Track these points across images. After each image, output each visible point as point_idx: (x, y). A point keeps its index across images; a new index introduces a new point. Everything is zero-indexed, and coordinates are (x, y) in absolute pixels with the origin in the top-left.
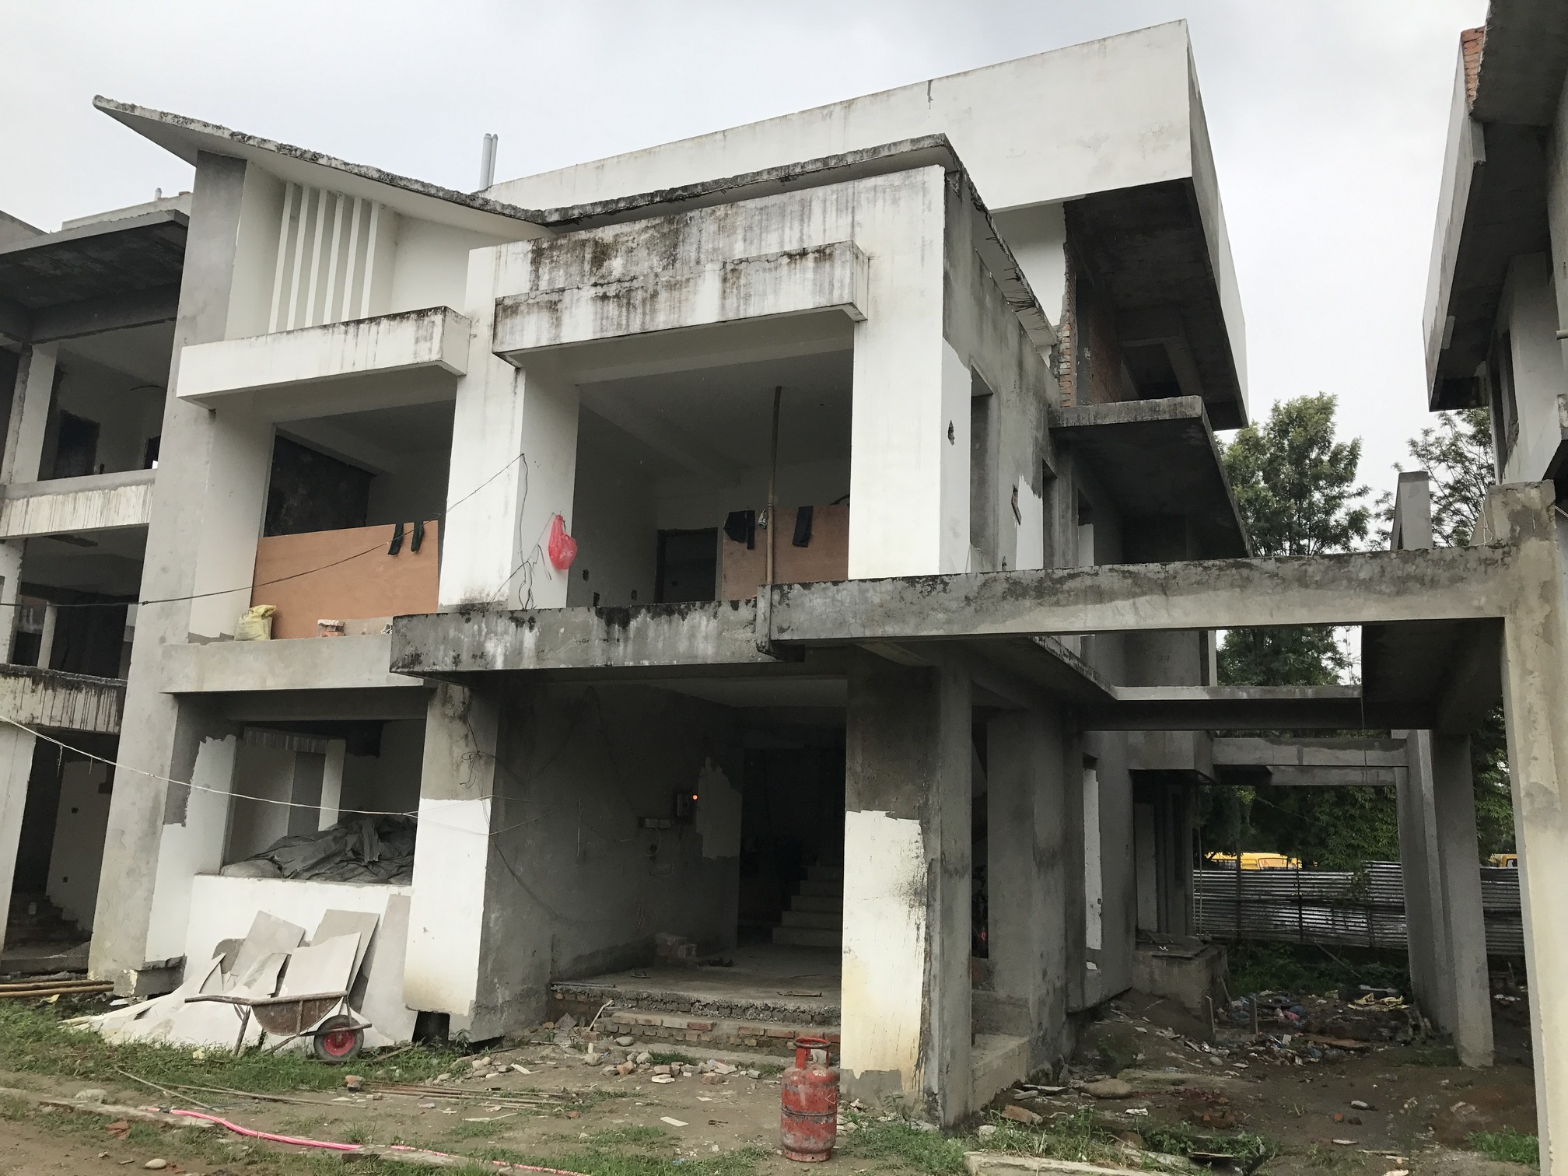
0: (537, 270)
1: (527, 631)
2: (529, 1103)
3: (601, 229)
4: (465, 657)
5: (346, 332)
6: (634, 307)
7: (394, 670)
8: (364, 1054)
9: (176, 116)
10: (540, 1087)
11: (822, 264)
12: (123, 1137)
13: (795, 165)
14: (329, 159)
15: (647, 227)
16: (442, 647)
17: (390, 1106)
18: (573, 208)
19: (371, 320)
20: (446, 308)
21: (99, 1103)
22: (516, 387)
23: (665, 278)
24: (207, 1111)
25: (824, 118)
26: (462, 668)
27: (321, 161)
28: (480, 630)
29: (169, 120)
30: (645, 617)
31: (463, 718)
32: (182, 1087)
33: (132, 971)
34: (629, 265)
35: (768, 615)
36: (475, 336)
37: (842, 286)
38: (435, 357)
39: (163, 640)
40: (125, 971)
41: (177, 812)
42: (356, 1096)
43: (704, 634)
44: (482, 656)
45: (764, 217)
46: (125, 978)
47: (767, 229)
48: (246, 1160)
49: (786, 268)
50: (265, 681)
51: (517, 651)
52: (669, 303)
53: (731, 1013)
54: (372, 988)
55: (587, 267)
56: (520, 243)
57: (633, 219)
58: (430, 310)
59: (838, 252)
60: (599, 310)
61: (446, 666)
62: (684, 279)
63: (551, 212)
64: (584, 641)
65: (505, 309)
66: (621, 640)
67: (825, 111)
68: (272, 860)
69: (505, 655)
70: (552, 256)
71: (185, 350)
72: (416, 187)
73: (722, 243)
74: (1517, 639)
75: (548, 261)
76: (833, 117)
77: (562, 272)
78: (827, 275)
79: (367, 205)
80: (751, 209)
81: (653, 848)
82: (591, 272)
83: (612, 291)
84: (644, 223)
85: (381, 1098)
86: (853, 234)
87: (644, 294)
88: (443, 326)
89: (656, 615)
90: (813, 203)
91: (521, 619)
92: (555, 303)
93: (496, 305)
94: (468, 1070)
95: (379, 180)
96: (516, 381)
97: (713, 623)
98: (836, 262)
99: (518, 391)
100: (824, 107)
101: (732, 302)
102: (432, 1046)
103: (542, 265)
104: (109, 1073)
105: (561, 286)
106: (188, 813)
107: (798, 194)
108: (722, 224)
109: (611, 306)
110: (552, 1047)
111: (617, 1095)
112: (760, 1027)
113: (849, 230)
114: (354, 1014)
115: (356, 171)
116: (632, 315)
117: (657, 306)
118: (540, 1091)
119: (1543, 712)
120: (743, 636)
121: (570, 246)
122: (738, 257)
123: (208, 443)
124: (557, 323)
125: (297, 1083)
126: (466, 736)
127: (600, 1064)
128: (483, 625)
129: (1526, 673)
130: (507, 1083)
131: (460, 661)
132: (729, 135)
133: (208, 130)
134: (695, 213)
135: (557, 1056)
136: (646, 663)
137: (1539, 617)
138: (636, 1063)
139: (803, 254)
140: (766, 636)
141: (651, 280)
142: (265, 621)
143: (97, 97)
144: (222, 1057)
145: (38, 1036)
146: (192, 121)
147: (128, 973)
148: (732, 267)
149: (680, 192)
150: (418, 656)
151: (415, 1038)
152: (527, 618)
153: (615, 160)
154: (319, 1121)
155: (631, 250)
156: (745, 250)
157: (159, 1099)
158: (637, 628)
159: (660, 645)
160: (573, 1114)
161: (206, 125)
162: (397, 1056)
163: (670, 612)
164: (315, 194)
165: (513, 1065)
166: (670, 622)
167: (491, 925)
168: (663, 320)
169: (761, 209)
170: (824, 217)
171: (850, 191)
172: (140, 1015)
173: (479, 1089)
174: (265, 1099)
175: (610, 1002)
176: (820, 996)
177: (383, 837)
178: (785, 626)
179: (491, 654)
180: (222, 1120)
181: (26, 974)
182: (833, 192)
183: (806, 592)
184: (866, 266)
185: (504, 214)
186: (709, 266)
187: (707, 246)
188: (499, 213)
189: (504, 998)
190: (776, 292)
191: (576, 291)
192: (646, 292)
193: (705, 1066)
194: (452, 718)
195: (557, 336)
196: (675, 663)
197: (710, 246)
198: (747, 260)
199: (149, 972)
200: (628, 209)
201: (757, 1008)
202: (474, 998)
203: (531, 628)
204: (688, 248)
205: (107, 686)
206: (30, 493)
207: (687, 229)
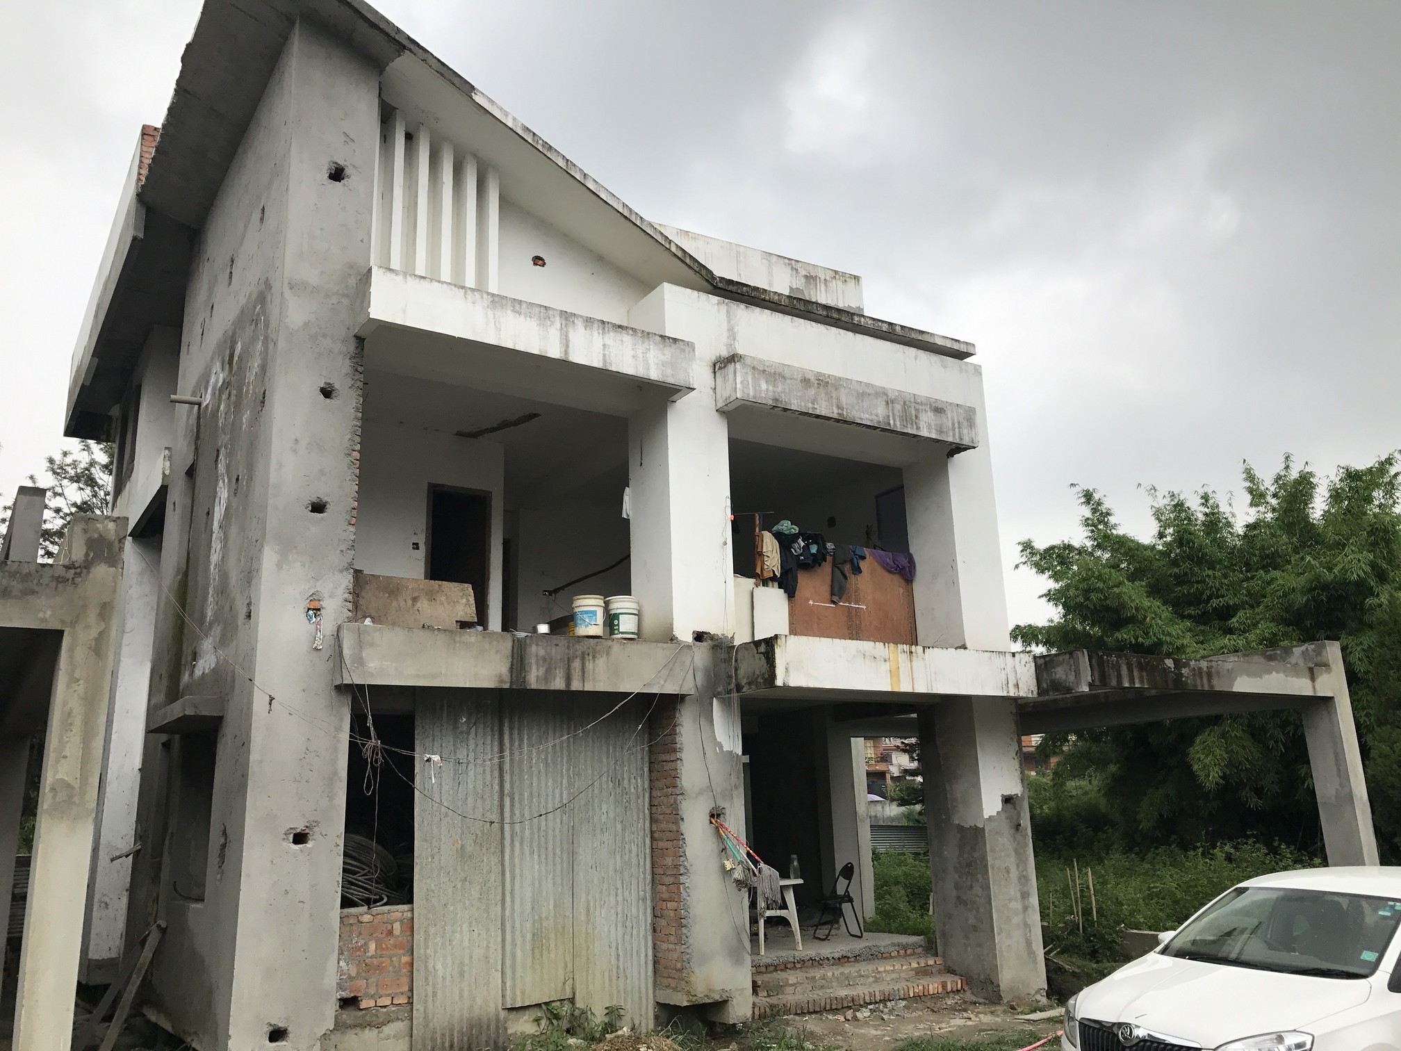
74: (71, 650)
119: (80, 717)
129: (73, 680)
137: (94, 633)
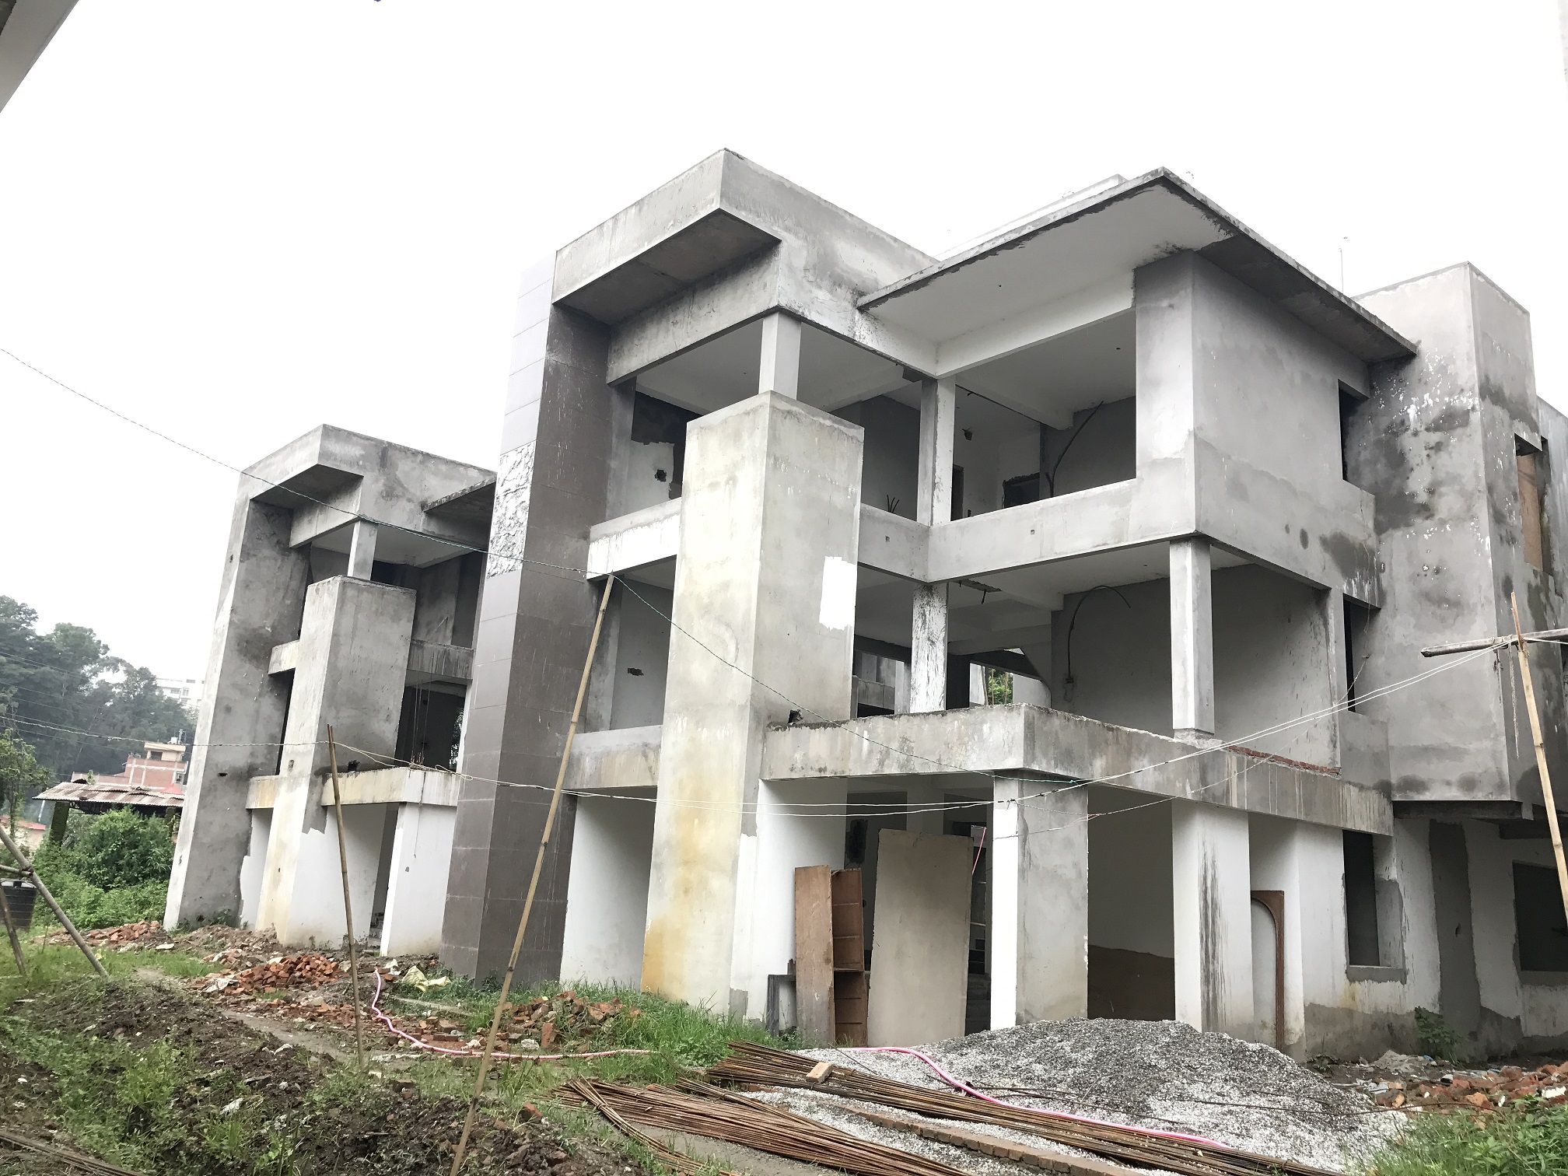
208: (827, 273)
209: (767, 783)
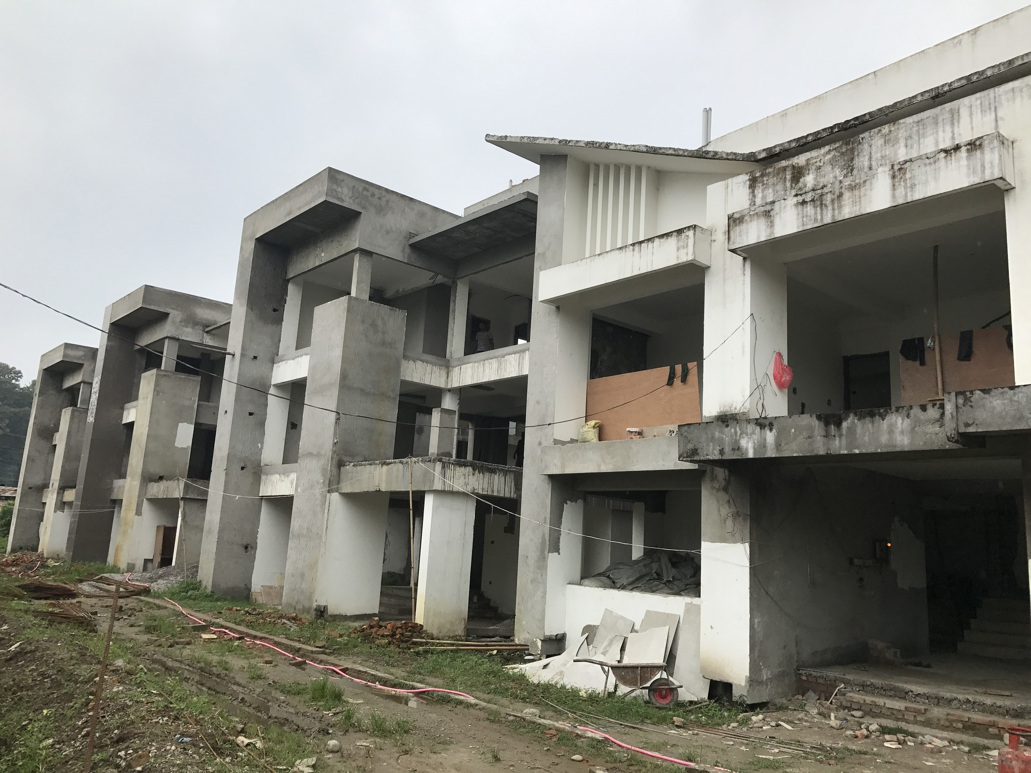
0: (753, 192)
1: (768, 432)
2: (797, 750)
3: (796, 157)
4: (727, 450)
5: (633, 250)
6: (826, 206)
7: (681, 459)
8: (680, 705)
9: (529, 138)
10: (802, 740)
11: (974, 153)
12: (555, 739)
13: (943, 86)
14: (616, 144)
15: (830, 150)
16: (711, 444)
17: (704, 740)
18: (775, 147)
19: (648, 240)
20: (695, 226)
21: (537, 718)
22: (744, 270)
23: (847, 182)
24: (598, 729)
25: (955, 46)
26: (726, 457)
27: (611, 147)
28: (736, 432)
29: (525, 140)
30: (854, 419)
31: (725, 489)
32: (579, 713)
33: (538, 640)
34: (818, 178)
35: (955, 414)
36: (715, 241)
37: (992, 166)
38: (690, 258)
39: (540, 444)
40: (535, 640)
41: (555, 547)
42: (681, 731)
43: (900, 430)
44: (739, 449)
45: (921, 127)
46: (535, 643)
47: (924, 136)
48: (628, 763)
49: (943, 160)
50: (600, 466)
51: (763, 445)
52: (851, 200)
53: (939, 702)
54: (680, 661)
55: (788, 184)
56: (741, 176)
57: (819, 147)
58: (685, 228)
59: (986, 142)
60: (800, 212)
61: (715, 456)
62: (862, 181)
63: (760, 152)
64: (810, 437)
65: (734, 221)
66: (837, 435)
67: (956, 40)
68: (608, 577)
69: (754, 448)
70: (763, 181)
71: (542, 274)
72: (671, 152)
73: (888, 151)
75: (760, 185)
76: (962, 43)
77: (771, 190)
78: (979, 161)
79: (639, 169)
80: (910, 124)
81: (861, 580)
82: (792, 187)
83: (808, 197)
84: (827, 148)
85: (697, 734)
86: (997, 126)
87: (833, 196)
88: (694, 238)
89: (861, 417)
90: (961, 110)
91: (763, 423)
92: (769, 212)
93: (729, 219)
94: (749, 722)
95: (647, 152)
96: (744, 266)
97: (907, 422)
98: (985, 149)
99: (746, 273)
100: (954, 38)
101: (900, 191)
102: (722, 703)
103: (757, 188)
104: (536, 700)
105: (771, 200)
106: (561, 546)
107: (948, 106)
108: (887, 138)
109: (809, 208)
110: (804, 713)
111: (860, 753)
112: (966, 715)
113: (993, 124)
114: (671, 678)
115: (632, 149)
116: (824, 212)
117: (843, 203)
118: (803, 742)
120: (932, 430)
121: (775, 172)
122: (902, 159)
123: (557, 326)
124: (771, 225)
125: (644, 718)
126: (729, 501)
127: (842, 728)
128: (738, 429)
130: (778, 734)
131: (724, 453)
132: (878, 74)
133: (547, 142)
134: (866, 135)
135: (810, 720)
136: (857, 451)
138: (869, 731)
139: (957, 148)
140: (955, 430)
141: (837, 185)
142: (595, 430)
143: (487, 135)
144: (595, 697)
145: (495, 674)
146: (538, 138)
147: (536, 641)
148: (899, 167)
149: (852, 122)
150: (697, 450)
151: (710, 696)
152: (767, 423)
153: (795, 108)
154: (665, 744)
155: (819, 168)
156: (907, 153)
157: (567, 719)
158: (848, 428)
159: (866, 439)
160: (832, 762)
161: (545, 139)
162: (700, 708)
163: (872, 415)
164: (607, 168)
165: (779, 722)
166: (873, 422)
167: (756, 627)
168: (848, 211)
169: (918, 122)
170: (972, 119)
171: (992, 96)
172: (545, 667)
173: (759, 736)
174: (627, 726)
175: (843, 685)
176: (1011, 696)
177: (674, 565)
178: (970, 422)
179: (744, 448)
180: (607, 736)
181: (479, 637)
182: (977, 99)
183: (986, 396)
184: (1011, 149)
185: (728, 159)
186: (880, 169)
187: (877, 155)
188: (725, 159)
189: (767, 676)
190: (936, 179)
191: (783, 201)
192: (834, 194)
193: (923, 739)
194: (718, 490)
195: (772, 233)
196: (879, 451)
197: (879, 155)
198: (911, 160)
199: (547, 641)
200: (815, 140)
201: (960, 700)
202: (748, 674)
203: (771, 430)
204: (861, 159)
205: (509, 471)
206: (461, 363)
207: (860, 146)
208: (191, 321)
209: (147, 499)
